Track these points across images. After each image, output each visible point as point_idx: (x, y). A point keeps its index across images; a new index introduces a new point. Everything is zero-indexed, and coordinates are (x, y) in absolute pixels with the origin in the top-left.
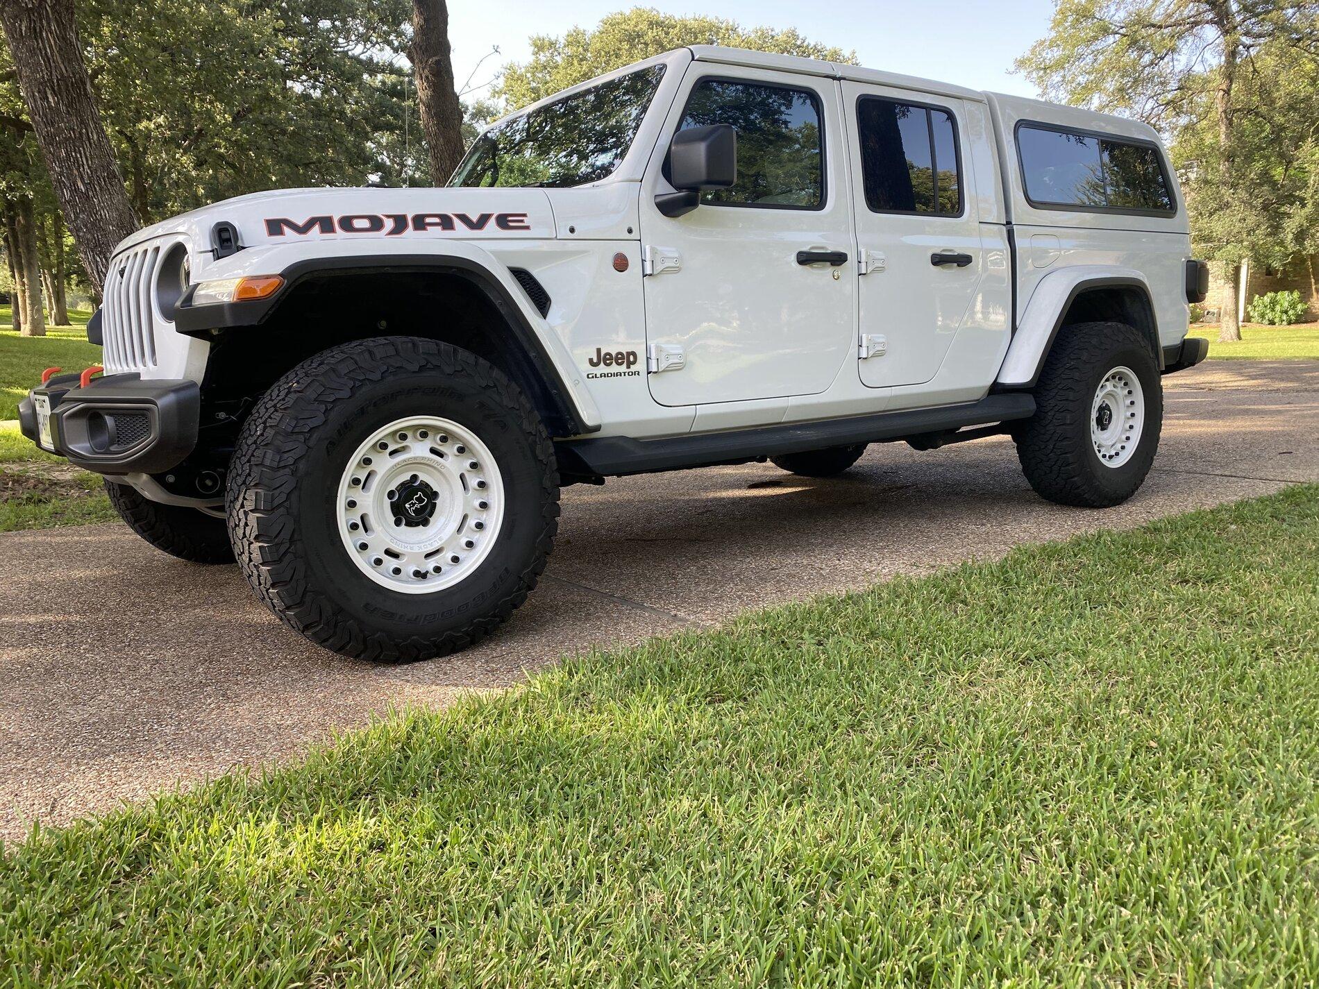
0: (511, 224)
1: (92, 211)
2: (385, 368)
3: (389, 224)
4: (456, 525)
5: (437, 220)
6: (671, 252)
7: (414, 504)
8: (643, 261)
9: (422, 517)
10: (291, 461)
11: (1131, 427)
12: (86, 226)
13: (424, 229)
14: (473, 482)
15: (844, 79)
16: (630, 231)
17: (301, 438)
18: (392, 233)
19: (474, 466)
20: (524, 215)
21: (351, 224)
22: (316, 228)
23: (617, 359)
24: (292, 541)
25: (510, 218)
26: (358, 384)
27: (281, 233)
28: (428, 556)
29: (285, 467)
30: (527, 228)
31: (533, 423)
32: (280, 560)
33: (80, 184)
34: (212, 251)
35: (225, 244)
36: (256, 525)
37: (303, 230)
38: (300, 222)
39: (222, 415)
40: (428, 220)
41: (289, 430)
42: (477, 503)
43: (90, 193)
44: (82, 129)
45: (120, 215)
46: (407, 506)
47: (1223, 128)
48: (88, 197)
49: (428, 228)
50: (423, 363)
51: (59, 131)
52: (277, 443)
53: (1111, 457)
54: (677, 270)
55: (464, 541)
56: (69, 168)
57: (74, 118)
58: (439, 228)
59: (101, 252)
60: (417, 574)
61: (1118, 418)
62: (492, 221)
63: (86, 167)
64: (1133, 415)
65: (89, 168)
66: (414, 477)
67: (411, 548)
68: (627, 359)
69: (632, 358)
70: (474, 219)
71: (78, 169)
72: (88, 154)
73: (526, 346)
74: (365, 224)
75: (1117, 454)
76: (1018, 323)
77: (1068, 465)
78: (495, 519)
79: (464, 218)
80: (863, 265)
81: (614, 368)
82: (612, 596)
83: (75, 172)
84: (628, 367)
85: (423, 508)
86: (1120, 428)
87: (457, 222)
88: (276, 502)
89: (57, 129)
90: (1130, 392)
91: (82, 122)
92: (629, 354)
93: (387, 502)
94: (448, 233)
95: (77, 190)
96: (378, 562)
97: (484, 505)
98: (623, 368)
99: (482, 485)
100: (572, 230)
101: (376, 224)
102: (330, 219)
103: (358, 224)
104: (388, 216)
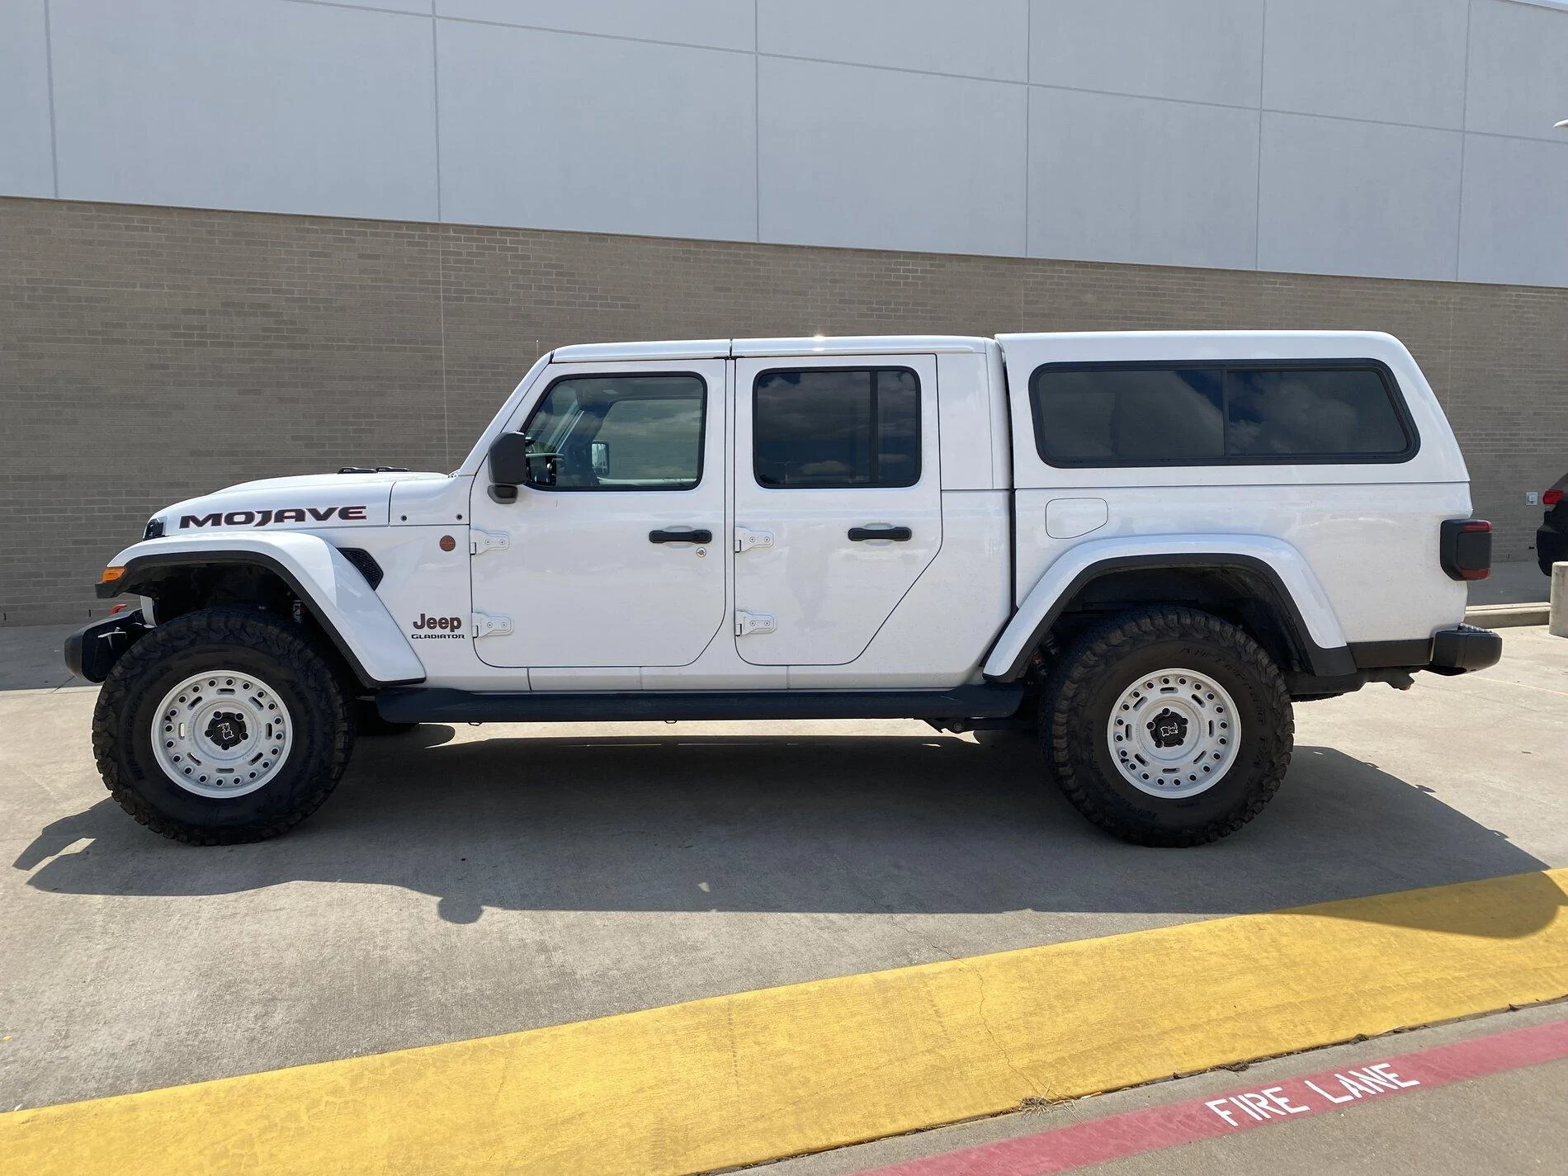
0: (352, 515)
3: (258, 518)
5: (293, 514)
8: (470, 542)
15: (743, 357)
16: (460, 517)
18: (259, 524)
20: (364, 508)
21: (232, 519)
22: (210, 522)
23: (441, 623)
25: (352, 511)
27: (188, 525)
30: (364, 517)
37: (202, 523)
49: (285, 520)
54: (504, 549)
58: (294, 520)
62: (336, 513)
68: (453, 624)
69: (455, 623)
70: (322, 511)
74: (242, 518)
76: (1019, 602)
79: (314, 513)
80: (737, 543)
84: (452, 630)
87: (308, 515)
92: (452, 620)
98: (447, 631)
100: (404, 518)
101: (249, 517)
102: (220, 515)
103: (237, 518)
104: (259, 512)
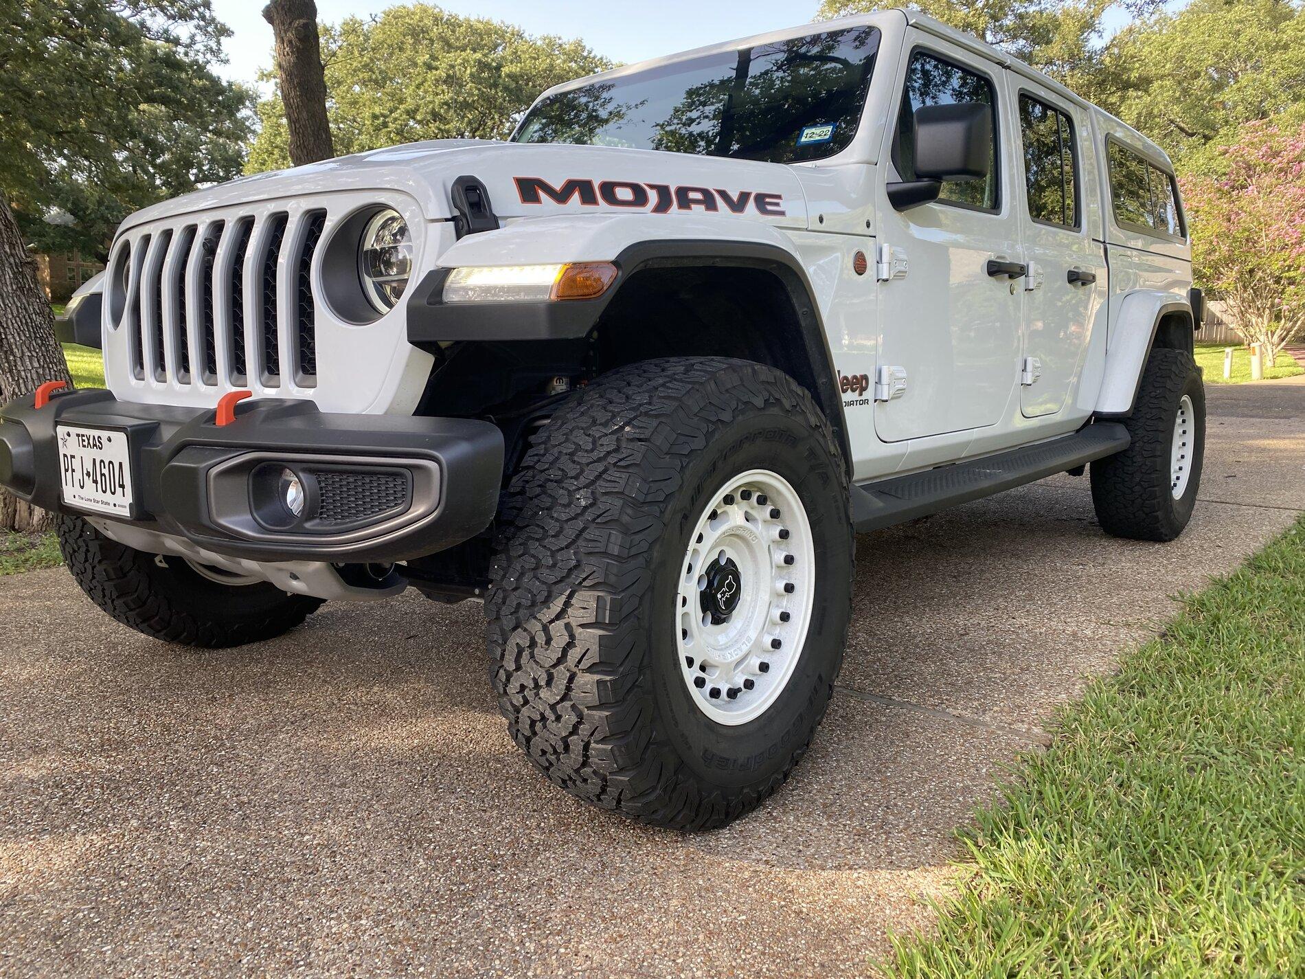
0: (769, 208)
2: (734, 404)
4: (763, 618)
5: (699, 196)
6: (901, 253)
7: (724, 593)
8: (877, 263)
10: (645, 546)
13: (689, 208)
14: (777, 556)
15: (1009, 68)
17: (655, 510)
18: (656, 210)
19: (784, 535)
20: (780, 197)
21: (612, 192)
22: (576, 197)
23: (852, 385)
25: (768, 200)
26: (711, 427)
27: (536, 200)
28: (738, 664)
29: (637, 555)
30: (782, 213)
32: (624, 700)
34: (453, 219)
35: (474, 210)
36: (592, 651)
37: (562, 196)
38: (558, 186)
40: (692, 195)
41: (642, 498)
42: (781, 585)
49: (693, 206)
50: (766, 395)
52: (626, 519)
54: (905, 275)
55: (769, 639)
58: (702, 207)
60: (732, 694)
62: (752, 202)
66: (722, 553)
67: (724, 657)
68: (860, 384)
69: (864, 383)
70: (735, 197)
74: (628, 194)
75: (1175, 485)
78: (803, 606)
79: (723, 194)
80: (1030, 281)
84: (860, 394)
85: (733, 598)
87: (719, 200)
88: (625, 611)
90: (1184, 421)
92: (862, 378)
93: (698, 592)
94: (712, 215)
97: (789, 588)
98: (856, 396)
99: (789, 560)
100: (821, 220)
101: (639, 196)
102: (590, 184)
103: (620, 194)
104: (652, 187)
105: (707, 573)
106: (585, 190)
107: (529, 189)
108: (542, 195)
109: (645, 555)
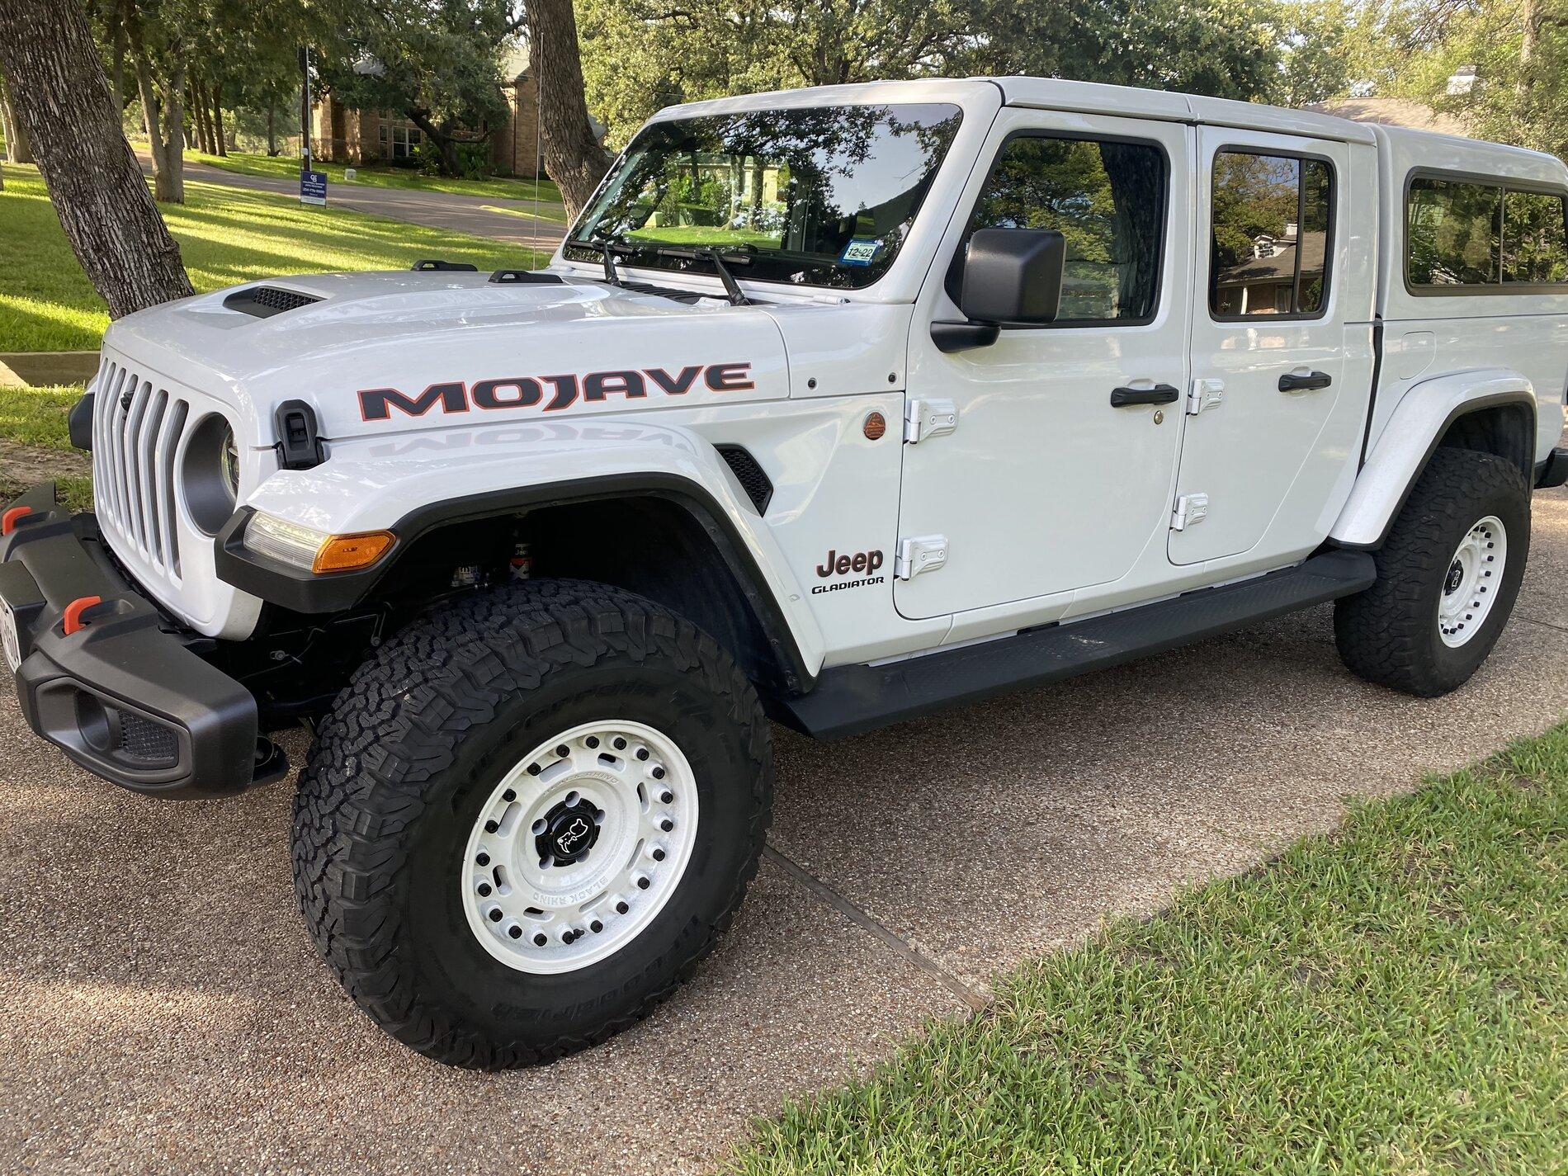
0: (728, 382)
1: (70, 145)
2: (546, 667)
3: (549, 392)
4: (626, 860)
5: (620, 382)
6: (944, 405)
7: (568, 837)
8: (906, 420)
9: (578, 851)
10: (399, 826)
11: (1483, 590)
12: (61, 165)
13: (602, 397)
14: (655, 791)
15: (1203, 123)
16: (892, 379)
17: (416, 790)
18: (553, 406)
19: (659, 774)
20: (746, 366)
21: (492, 395)
22: (438, 405)
23: (856, 562)
24: (395, 938)
25: (727, 372)
26: (505, 697)
27: (384, 414)
28: (583, 907)
29: (389, 836)
30: (750, 385)
31: (747, 706)
32: (377, 965)
33: (52, 104)
34: (275, 447)
35: (297, 437)
36: (341, 920)
37: (418, 407)
38: (414, 394)
39: (280, 655)
40: (608, 382)
41: (399, 778)
42: (658, 822)
43: (68, 119)
44: (54, 24)
45: (110, 151)
46: (560, 841)
47: (1528, 39)
48: (64, 123)
49: (608, 395)
50: (602, 649)
51: (24, 28)
52: (378, 799)
53: (1453, 631)
54: (949, 431)
55: (635, 877)
56: (37, 81)
57: (44, 7)
58: (623, 394)
59: (82, 204)
60: (569, 938)
61: (1467, 579)
62: (700, 380)
63: (61, 80)
64: (1488, 574)
65: (66, 81)
66: (571, 796)
67: (563, 901)
68: (869, 562)
69: (875, 560)
70: (675, 376)
71: (50, 84)
72: (64, 60)
73: (742, 581)
74: (513, 393)
75: (1461, 626)
76: (1366, 458)
77: (1404, 650)
78: (682, 846)
79: (659, 376)
80: (1195, 402)
81: (851, 576)
82: (815, 878)
83: (45, 86)
84: (870, 573)
85: (582, 841)
86: (1469, 590)
87: (650, 385)
88: (375, 888)
89: (19, 23)
90: (1490, 546)
91: (56, 13)
92: (872, 555)
93: (531, 837)
94: (637, 402)
95: (48, 113)
96: (516, 932)
97: (667, 826)
98: (863, 575)
99: (667, 798)
100: (812, 384)
101: (530, 392)
102: (459, 387)
103: (502, 393)
104: (548, 379)
105: (549, 816)
106: (453, 397)
107: (374, 404)
108: (392, 408)
109: (400, 836)
